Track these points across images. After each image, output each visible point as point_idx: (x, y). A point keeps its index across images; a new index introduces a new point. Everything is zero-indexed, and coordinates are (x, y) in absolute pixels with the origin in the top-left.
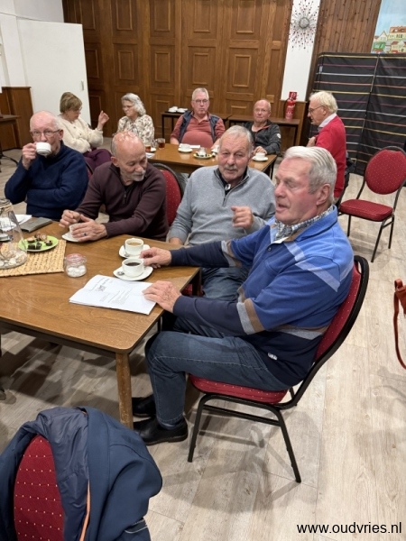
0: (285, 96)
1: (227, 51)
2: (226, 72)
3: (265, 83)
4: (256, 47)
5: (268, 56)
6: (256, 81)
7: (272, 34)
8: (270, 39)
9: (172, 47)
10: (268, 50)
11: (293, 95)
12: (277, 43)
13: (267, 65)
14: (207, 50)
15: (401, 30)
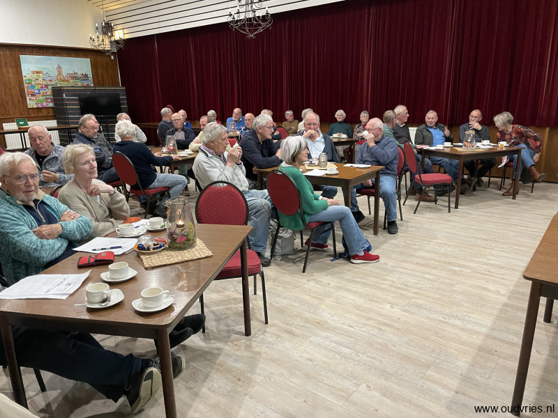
15: (37, 72)
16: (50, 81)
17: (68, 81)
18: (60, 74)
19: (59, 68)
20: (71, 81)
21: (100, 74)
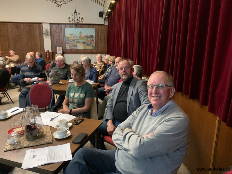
0: (46, 51)
1: (26, 40)
2: (27, 45)
3: (39, 48)
4: (35, 39)
7: (39, 36)
9: (8, 39)
10: (38, 39)
11: (48, 51)
12: (41, 38)
13: (39, 43)
14: (20, 40)
15: (71, 35)
18: (81, 35)
19: (81, 32)
20: (85, 38)
21: (99, 35)
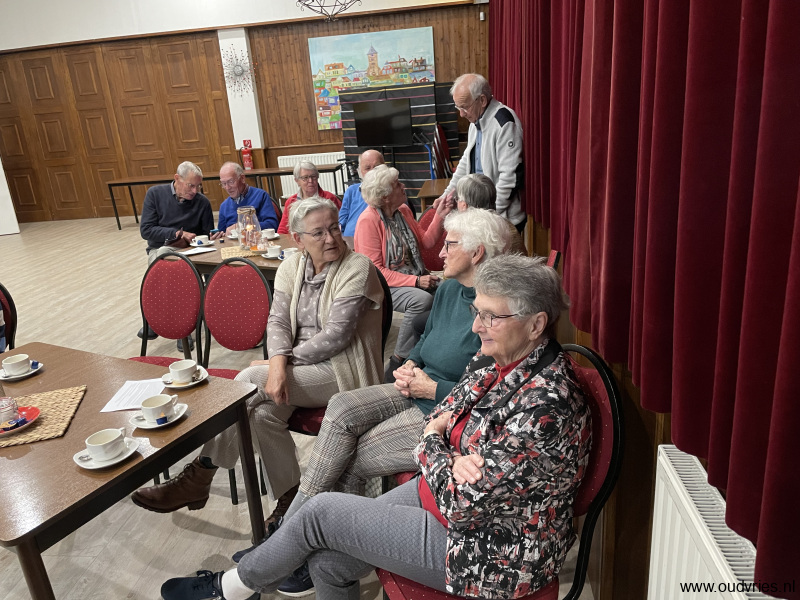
0: (239, 145)
1: (167, 107)
2: (171, 128)
3: (216, 134)
4: (196, 99)
5: (211, 107)
6: (206, 134)
7: (209, 85)
8: (209, 91)
9: (103, 109)
10: (209, 101)
11: (247, 143)
12: (217, 93)
13: (212, 115)
14: (145, 108)
15: (335, 67)
16: (357, 79)
17: (387, 76)
18: (373, 64)
19: (373, 53)
20: (393, 76)
21: (453, 54)
